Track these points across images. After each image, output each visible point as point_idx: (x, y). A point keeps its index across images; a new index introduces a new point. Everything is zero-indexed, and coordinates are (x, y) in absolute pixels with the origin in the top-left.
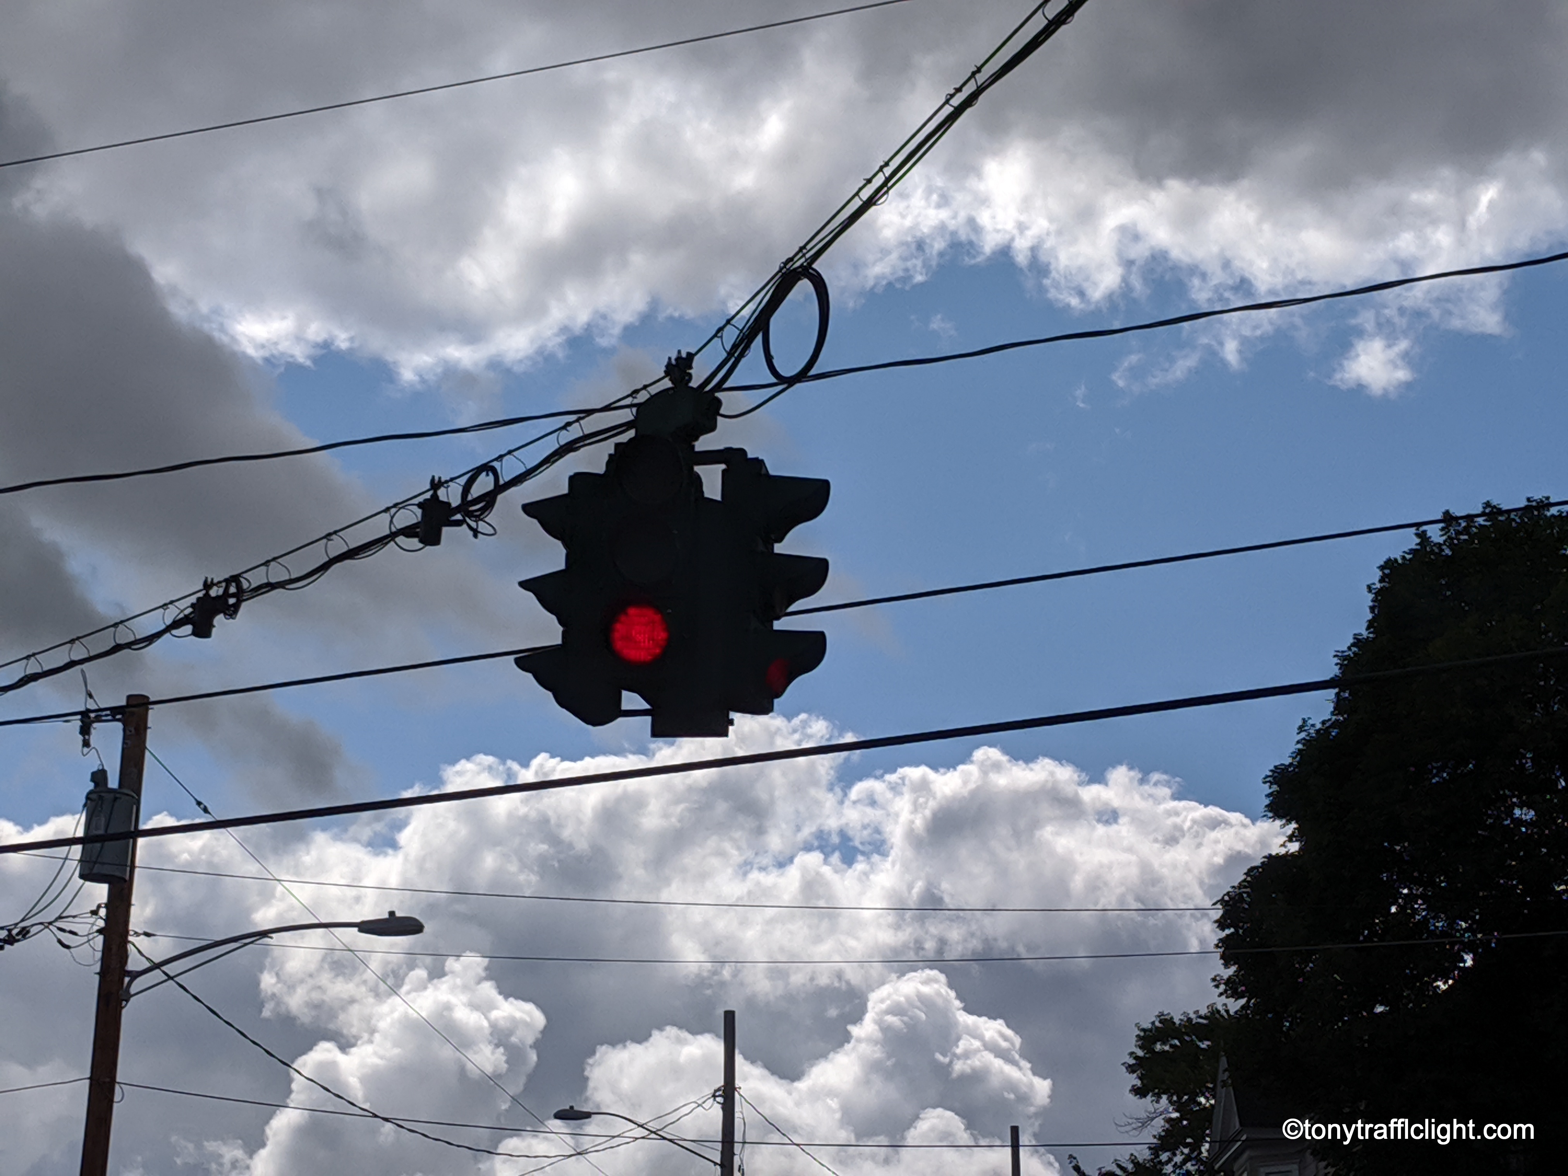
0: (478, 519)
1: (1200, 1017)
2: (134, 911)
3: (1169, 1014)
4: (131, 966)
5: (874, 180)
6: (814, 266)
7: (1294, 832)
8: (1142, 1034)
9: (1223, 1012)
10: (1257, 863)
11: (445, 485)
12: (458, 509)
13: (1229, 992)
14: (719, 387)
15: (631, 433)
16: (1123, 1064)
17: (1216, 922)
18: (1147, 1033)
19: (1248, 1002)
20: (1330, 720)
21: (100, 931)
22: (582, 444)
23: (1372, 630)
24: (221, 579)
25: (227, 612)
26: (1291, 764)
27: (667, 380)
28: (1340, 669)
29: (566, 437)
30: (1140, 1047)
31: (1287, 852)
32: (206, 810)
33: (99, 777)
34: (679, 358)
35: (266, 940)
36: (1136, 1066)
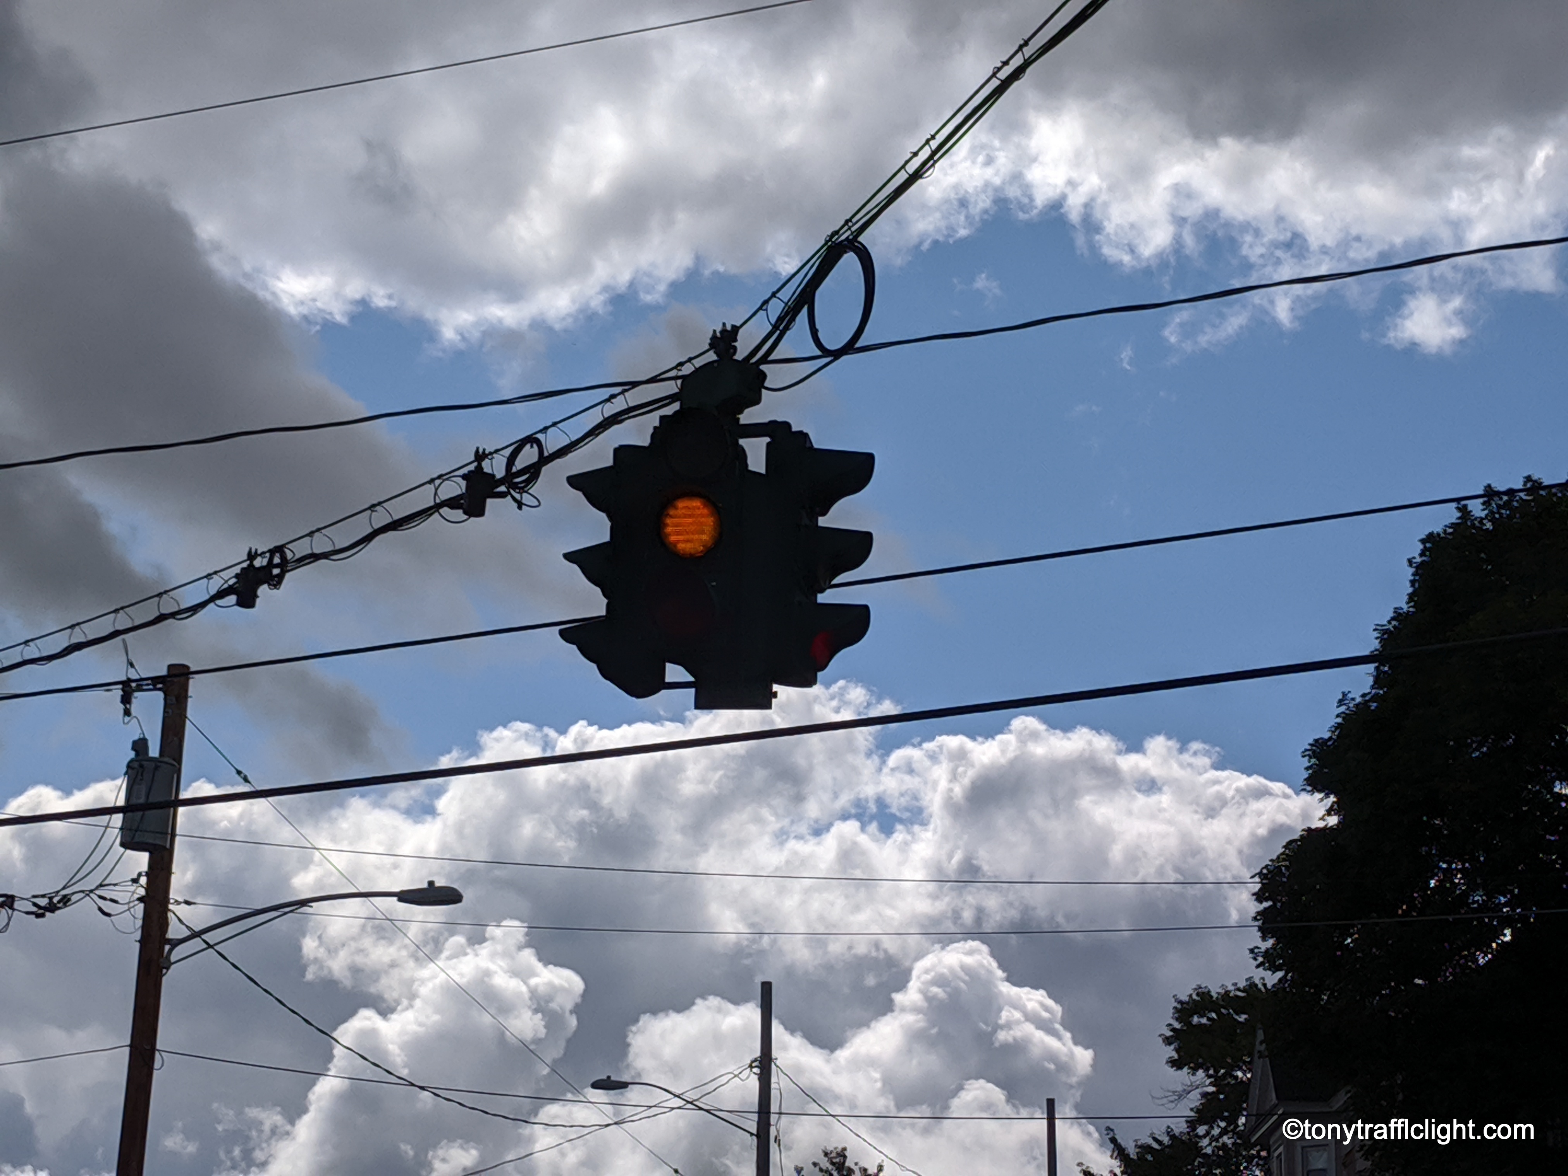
0: (522, 490)
1: (1239, 990)
2: (174, 879)
3: (1206, 987)
4: (171, 934)
5: (920, 153)
6: (860, 239)
7: (1332, 806)
8: (1179, 1006)
9: (1260, 986)
10: (1296, 836)
11: (490, 457)
12: (501, 482)
13: (1267, 965)
14: (764, 360)
15: (676, 406)
16: (1160, 1036)
17: (1254, 894)
18: (1185, 1006)
19: (1286, 975)
20: (1369, 693)
21: (141, 899)
22: (626, 416)
23: (1412, 604)
24: (265, 549)
25: (271, 583)
26: (1330, 738)
27: (711, 353)
28: (1380, 642)
29: (610, 409)
30: (1177, 1019)
31: (1326, 825)
32: (246, 780)
33: (140, 746)
34: (724, 331)
35: (305, 909)
36: (1175, 1038)
